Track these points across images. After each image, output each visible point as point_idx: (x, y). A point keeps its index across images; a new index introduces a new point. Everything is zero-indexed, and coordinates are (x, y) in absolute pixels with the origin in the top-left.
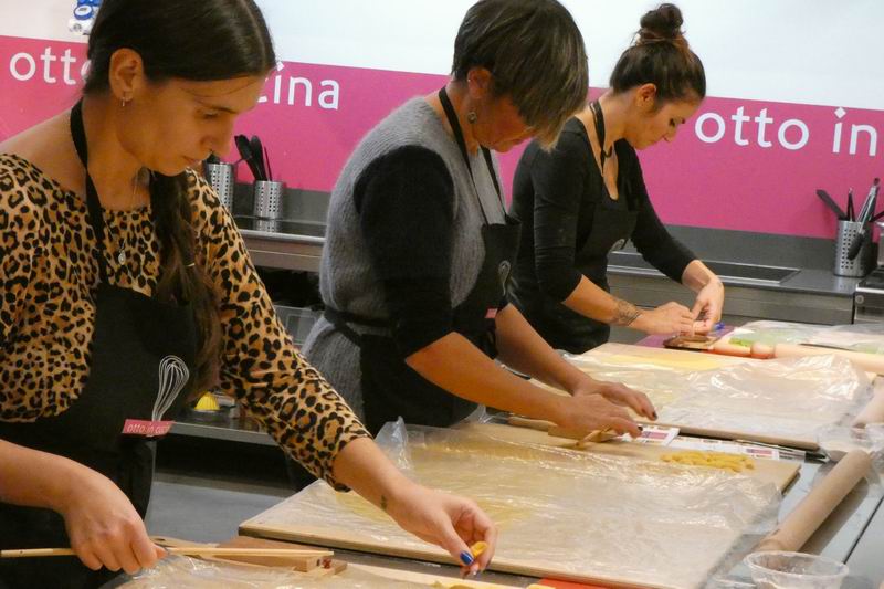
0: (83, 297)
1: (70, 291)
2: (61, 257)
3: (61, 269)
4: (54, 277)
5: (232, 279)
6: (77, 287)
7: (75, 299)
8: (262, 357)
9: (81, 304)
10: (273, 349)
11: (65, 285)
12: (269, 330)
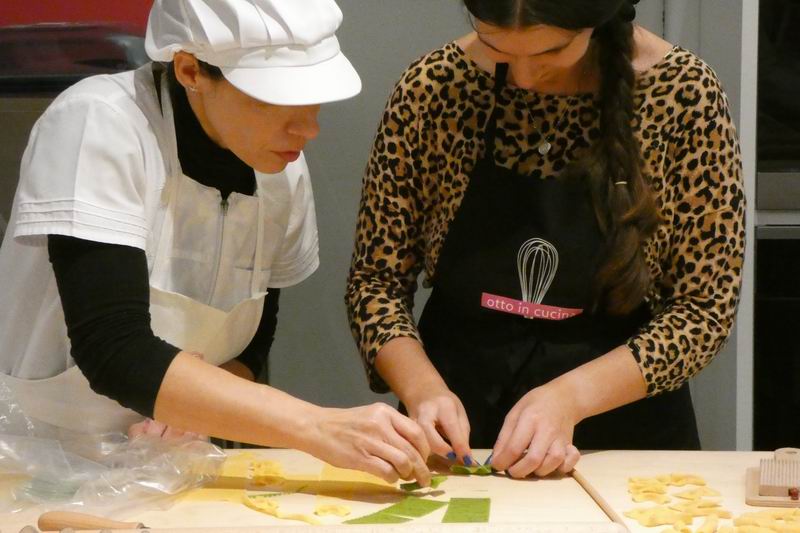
0: (463, 171)
1: (452, 165)
2: (450, 131)
3: (448, 142)
4: (441, 150)
6: (459, 162)
7: (456, 173)
9: (460, 177)
10: (684, 269)
11: (449, 158)
12: (689, 250)
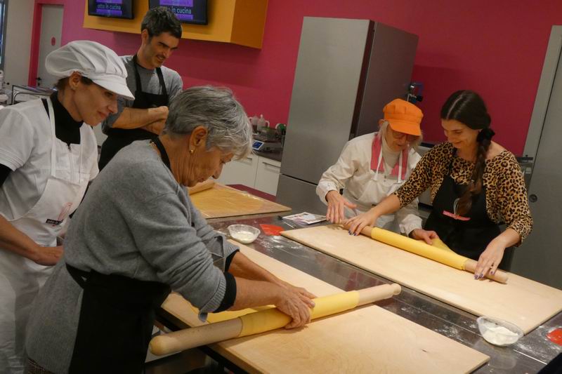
5: (505, 189)
8: (509, 213)
